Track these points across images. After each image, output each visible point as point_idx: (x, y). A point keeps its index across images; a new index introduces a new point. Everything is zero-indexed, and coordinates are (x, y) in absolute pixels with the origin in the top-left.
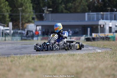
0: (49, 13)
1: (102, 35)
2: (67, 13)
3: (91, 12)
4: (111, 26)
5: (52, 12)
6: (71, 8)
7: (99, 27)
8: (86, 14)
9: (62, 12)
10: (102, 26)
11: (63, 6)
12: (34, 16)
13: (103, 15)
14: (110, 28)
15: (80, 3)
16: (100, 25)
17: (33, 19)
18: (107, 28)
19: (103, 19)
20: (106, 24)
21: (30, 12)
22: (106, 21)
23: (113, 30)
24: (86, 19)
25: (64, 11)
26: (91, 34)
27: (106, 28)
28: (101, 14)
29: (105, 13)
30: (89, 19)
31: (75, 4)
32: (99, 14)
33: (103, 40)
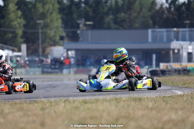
0: (87, 29)
1: (176, 66)
2: (117, 29)
3: (158, 28)
4: (190, 51)
5: (93, 27)
6: (124, 21)
7: (171, 52)
8: (150, 31)
9: (109, 28)
10: (176, 51)
11: (111, 17)
12: (64, 34)
13: (177, 32)
14: (190, 54)
16: (174, 50)
17: (62, 38)
18: (185, 55)
19: (178, 40)
20: (182, 48)
21: (57, 28)
22: (182, 43)
24: (150, 40)
25: (113, 25)
26: (157, 64)
27: (182, 53)
28: (174, 31)
29: (181, 30)
30: (154, 39)
31: (130, 14)
32: (171, 31)
33: (179, 74)
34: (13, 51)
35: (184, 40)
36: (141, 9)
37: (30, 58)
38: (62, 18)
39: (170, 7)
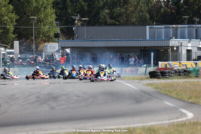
2: (114, 25)
4: (189, 48)
7: (170, 50)
8: (148, 27)
9: (106, 24)
10: (175, 49)
11: (107, 11)
20: (181, 45)
26: (155, 62)
30: (152, 37)
32: (169, 28)
34: (6, 47)
35: (183, 37)
36: (138, 3)
38: (56, 13)
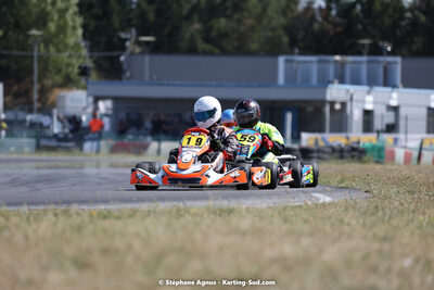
0: (142, 53)
1: (336, 139)
2: (211, 53)
3: (299, 54)
4: (369, 107)
5: (154, 49)
6: (224, 35)
7: (327, 109)
8: (281, 60)
9: (192, 50)
10: (338, 107)
11: (197, 26)
12: (89, 63)
13: (342, 65)
14: (368, 114)
15: (259, 18)
16: (332, 104)
17: (84, 72)
18: (356, 115)
19: (342, 82)
20: (351, 99)
21: (77, 45)
22: (352, 88)
23: (378, 124)
24: (281, 80)
25: (201, 45)
26: (295, 134)
27: (352, 112)
28: (336, 62)
29: (350, 59)
30: (291, 79)
31: (239, 21)
32: (328, 62)
33: (342, 157)
35: (356, 81)
36: (264, 9)
37: (11, 115)
38: (84, 27)
39: (329, 8)
